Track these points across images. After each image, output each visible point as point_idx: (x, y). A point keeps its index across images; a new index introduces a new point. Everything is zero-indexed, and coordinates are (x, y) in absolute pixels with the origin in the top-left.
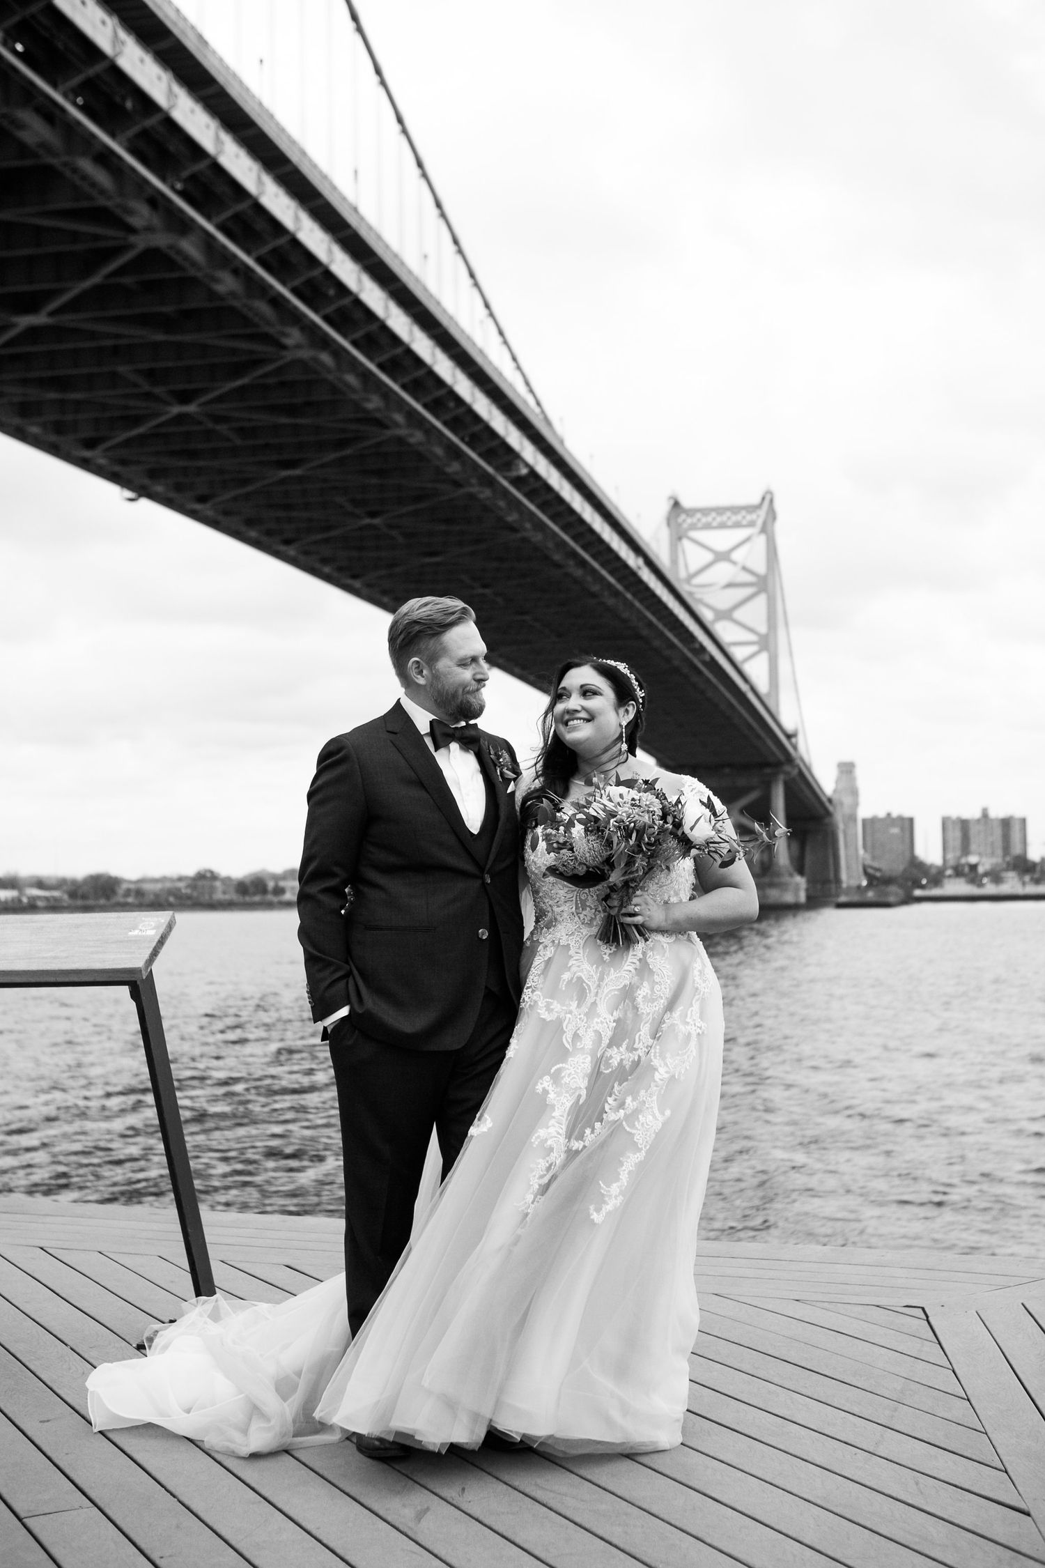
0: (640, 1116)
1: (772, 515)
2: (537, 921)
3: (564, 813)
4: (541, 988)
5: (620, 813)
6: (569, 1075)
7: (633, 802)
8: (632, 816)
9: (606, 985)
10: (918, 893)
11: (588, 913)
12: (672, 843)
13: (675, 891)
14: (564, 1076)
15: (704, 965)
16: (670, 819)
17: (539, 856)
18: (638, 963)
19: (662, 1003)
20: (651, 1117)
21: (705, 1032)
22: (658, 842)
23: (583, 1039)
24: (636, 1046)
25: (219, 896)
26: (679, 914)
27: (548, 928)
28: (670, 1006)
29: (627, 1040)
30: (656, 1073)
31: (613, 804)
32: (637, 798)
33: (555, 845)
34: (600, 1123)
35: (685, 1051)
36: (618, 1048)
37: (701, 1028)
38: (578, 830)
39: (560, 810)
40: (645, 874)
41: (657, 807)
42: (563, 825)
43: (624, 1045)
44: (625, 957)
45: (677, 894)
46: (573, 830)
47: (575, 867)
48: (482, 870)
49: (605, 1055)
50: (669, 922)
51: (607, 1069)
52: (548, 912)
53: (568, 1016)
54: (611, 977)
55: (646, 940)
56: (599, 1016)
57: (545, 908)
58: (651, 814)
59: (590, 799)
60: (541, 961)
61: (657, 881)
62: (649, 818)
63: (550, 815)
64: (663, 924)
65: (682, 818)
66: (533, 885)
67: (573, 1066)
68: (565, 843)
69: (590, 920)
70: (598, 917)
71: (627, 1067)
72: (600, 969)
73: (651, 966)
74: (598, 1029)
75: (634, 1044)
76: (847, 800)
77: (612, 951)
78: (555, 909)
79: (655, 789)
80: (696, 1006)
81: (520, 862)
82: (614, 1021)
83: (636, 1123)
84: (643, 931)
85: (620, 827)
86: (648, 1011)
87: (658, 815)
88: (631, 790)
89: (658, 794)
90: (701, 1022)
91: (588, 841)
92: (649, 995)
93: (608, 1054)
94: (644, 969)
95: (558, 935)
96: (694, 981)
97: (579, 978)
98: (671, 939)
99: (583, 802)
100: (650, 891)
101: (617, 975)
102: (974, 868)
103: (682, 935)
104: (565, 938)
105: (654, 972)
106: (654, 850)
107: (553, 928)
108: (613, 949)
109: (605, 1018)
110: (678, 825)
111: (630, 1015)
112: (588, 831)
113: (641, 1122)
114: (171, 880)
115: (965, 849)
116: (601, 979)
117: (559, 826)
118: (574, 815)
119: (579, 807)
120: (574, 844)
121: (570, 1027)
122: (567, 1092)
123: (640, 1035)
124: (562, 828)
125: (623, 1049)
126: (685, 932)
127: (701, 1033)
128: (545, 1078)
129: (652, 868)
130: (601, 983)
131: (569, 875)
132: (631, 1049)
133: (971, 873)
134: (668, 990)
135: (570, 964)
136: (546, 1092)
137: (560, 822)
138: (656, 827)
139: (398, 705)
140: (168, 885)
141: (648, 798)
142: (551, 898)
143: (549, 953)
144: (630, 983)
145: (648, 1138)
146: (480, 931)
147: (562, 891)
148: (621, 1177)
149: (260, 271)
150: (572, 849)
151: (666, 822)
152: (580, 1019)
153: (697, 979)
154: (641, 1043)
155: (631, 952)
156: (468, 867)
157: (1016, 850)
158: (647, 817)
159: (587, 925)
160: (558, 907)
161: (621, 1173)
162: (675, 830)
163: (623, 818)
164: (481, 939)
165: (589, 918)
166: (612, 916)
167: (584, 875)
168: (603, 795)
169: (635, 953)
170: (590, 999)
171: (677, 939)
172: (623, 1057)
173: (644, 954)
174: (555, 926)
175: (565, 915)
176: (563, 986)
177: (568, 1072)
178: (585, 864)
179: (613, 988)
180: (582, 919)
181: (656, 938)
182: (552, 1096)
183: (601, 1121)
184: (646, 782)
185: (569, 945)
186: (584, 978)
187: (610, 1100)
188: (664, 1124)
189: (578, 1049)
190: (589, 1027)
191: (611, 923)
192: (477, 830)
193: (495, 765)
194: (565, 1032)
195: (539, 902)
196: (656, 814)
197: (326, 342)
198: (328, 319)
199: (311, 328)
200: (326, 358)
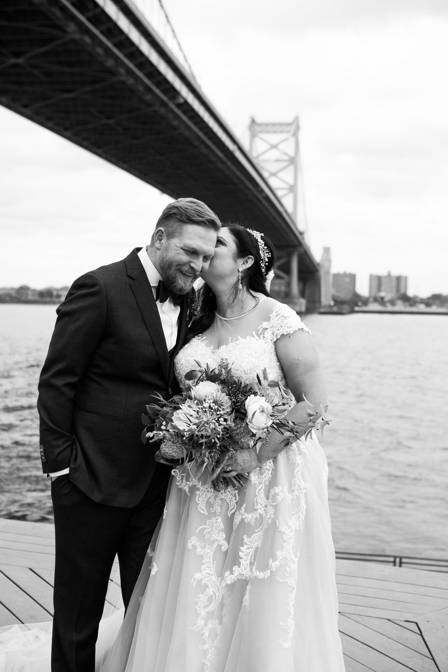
1: (298, 128)
6: (209, 532)
10: (357, 309)
14: (206, 534)
19: (270, 473)
23: (214, 505)
24: (255, 507)
25: (30, 297)
34: (237, 566)
71: (252, 524)
74: (223, 497)
76: (326, 264)
86: (260, 482)
102: (382, 298)
114: (8, 289)
115: (379, 289)
122: (209, 545)
123: (257, 499)
125: (242, 511)
128: (192, 538)
133: (381, 301)
136: (194, 547)
140: (6, 292)
154: (260, 505)
157: (402, 291)
172: (243, 517)
177: (208, 530)
182: (199, 549)
183: (239, 565)
187: (243, 549)
190: (216, 496)
197: (87, 31)
198: (89, 19)
199: (80, 24)
200: (87, 39)
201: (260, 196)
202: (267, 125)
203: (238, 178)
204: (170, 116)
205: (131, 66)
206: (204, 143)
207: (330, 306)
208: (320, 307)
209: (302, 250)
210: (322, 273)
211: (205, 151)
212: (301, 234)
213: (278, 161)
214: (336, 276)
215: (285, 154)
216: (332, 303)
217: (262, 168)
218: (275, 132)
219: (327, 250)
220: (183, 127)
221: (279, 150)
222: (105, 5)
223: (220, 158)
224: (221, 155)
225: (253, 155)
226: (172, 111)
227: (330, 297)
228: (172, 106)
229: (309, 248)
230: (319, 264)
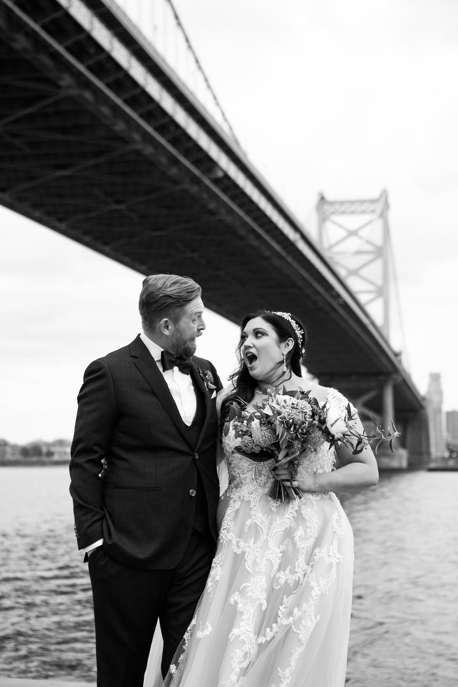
0: (303, 621)
1: (387, 206)
2: (230, 483)
3: (247, 412)
4: (233, 530)
5: (283, 412)
6: (252, 590)
7: (293, 406)
8: (291, 415)
9: (274, 528)
11: (263, 478)
12: (319, 434)
13: (321, 466)
14: (249, 592)
15: (340, 516)
16: (317, 418)
17: (231, 440)
18: (295, 513)
19: (312, 541)
20: (310, 621)
21: (342, 561)
22: (308, 433)
23: (260, 565)
24: (296, 570)
25: (9, 456)
26: (323, 480)
27: (237, 488)
28: (318, 543)
29: (290, 566)
30: (313, 591)
31: (279, 407)
32: (295, 403)
33: (240, 433)
34: (275, 624)
35: (329, 575)
36: (284, 572)
37: (339, 559)
38: (256, 423)
39: (244, 410)
40: (301, 453)
41: (308, 409)
42: (246, 420)
43: (288, 570)
44: (287, 509)
45: (322, 467)
46: (253, 423)
47: (253, 448)
48: (193, 449)
49: (276, 577)
50: (317, 486)
51: (277, 586)
52: (237, 477)
53: (248, 549)
54: (277, 523)
55: (300, 498)
56: (269, 549)
57: (235, 474)
58: (304, 414)
59: (265, 403)
60: (232, 511)
61: (309, 459)
62: (302, 416)
63: (237, 413)
64: (313, 487)
65: (326, 417)
66: (228, 459)
67: (254, 584)
68: (247, 431)
69: (264, 484)
70: (269, 481)
71: (291, 585)
72: (270, 517)
73: (304, 516)
74: (269, 558)
75: (295, 568)
76: (435, 398)
77: (278, 505)
78: (242, 476)
79: (308, 398)
80: (335, 545)
81: (218, 443)
82: (281, 552)
83: (300, 626)
84: (298, 491)
85: (283, 422)
86: (303, 546)
87: (309, 415)
88: (292, 398)
89: (310, 401)
90: (339, 555)
91: (262, 430)
92: (303, 536)
93: (277, 576)
94: (299, 517)
95: (243, 493)
96: (333, 526)
97: (255, 523)
98: (318, 498)
99: (260, 405)
100: (304, 465)
101: (282, 521)
103: (326, 495)
104: (247, 495)
105: (306, 520)
106: (306, 438)
107: (239, 488)
108: (279, 503)
109: (274, 551)
110: (323, 422)
111: (290, 548)
112: (262, 424)
113: (304, 625)
116: (270, 524)
117: (244, 420)
118: (254, 413)
119: (257, 407)
120: (252, 432)
121: (250, 557)
122: (251, 602)
123: (299, 563)
124: (245, 422)
125: (287, 572)
126: (327, 493)
127: (339, 562)
128: (235, 593)
129: (305, 450)
130: (271, 526)
131: (249, 453)
132: (293, 572)
134: (316, 532)
135: (251, 514)
136: (236, 603)
137: (244, 418)
138: (307, 423)
139: (138, 339)
141: (303, 404)
142: (239, 468)
143: (237, 505)
144: (290, 527)
145: (308, 636)
146: (191, 491)
147: (246, 464)
148: (291, 664)
149: (44, 35)
150: (251, 436)
151: (314, 420)
152: (257, 551)
153: (335, 525)
154: (300, 568)
155: (291, 506)
156: (183, 447)
158: (301, 416)
159: (262, 487)
160: (243, 474)
161: (292, 661)
162: (320, 425)
163: (285, 416)
164: (191, 496)
165: (263, 482)
166: (278, 481)
167: (259, 453)
168: (274, 400)
169: (293, 506)
170: (263, 538)
171: (322, 497)
172: (287, 578)
173: (299, 507)
174: (241, 487)
175: (248, 480)
176: (246, 530)
177: (251, 588)
178: (259, 446)
179: (279, 530)
180: (258, 483)
181: (307, 497)
182: (240, 606)
183: (277, 623)
184: (302, 393)
185: (250, 500)
186: (258, 523)
187: (281, 608)
188: (316, 625)
189: (257, 572)
190: (263, 557)
191: (277, 485)
192: (190, 423)
193: (203, 380)
194: (246, 561)
195: (231, 471)
196: (308, 414)
197: (88, 85)
198: (89, 68)
199: (78, 75)
200: (88, 95)
201: (335, 304)
202: (342, 203)
203: (303, 279)
204: (205, 196)
205: (150, 129)
206: (253, 231)
207: (443, 459)
208: (429, 460)
209: (399, 379)
210: (430, 411)
211: (256, 243)
212: (397, 355)
213: (358, 253)
214: (451, 415)
215: (368, 242)
216: (447, 454)
217: (337, 263)
218: (353, 212)
219: (435, 378)
220: (223, 211)
221: (360, 238)
222: (112, 49)
223: (276, 252)
224: (277, 247)
225: (323, 247)
226: (208, 189)
227: (443, 446)
228: (207, 182)
229: (409, 376)
230: (424, 399)
